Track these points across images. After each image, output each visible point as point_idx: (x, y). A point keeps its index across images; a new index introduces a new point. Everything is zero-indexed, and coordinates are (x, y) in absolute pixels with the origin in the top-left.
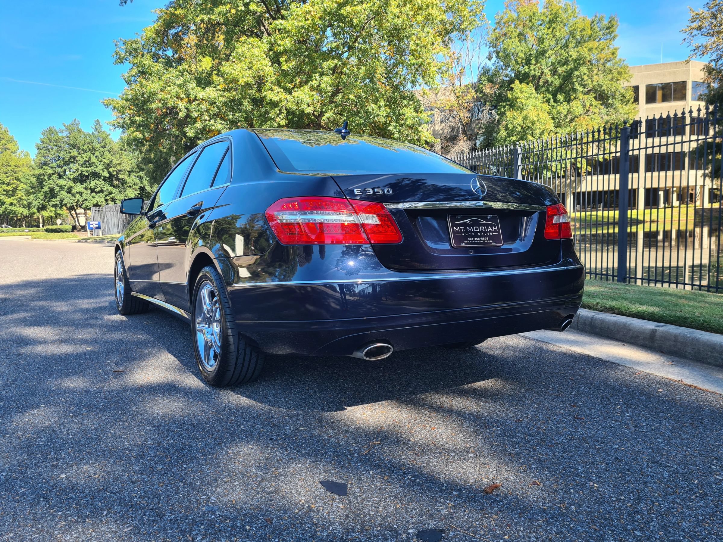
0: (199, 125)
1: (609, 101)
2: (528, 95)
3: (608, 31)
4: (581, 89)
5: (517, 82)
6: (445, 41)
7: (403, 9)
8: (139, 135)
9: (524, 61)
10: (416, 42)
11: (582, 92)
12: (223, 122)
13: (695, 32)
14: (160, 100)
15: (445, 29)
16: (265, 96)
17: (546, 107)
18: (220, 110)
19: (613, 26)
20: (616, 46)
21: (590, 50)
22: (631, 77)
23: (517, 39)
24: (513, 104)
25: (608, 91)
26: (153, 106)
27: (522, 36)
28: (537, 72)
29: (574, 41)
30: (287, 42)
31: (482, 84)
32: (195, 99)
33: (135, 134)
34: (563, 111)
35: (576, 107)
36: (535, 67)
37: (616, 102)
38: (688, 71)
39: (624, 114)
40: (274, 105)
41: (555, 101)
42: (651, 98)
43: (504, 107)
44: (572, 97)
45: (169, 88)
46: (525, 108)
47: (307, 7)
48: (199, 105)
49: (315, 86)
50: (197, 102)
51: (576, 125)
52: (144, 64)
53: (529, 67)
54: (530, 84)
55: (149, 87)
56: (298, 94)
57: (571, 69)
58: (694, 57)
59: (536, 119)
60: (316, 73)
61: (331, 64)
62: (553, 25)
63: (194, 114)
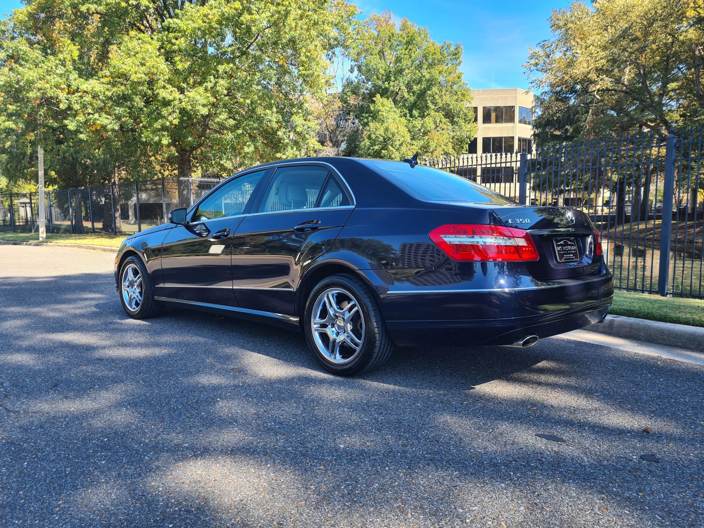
0: (81, 118)
1: (455, 120)
2: (388, 109)
3: (454, 57)
4: (433, 107)
5: (378, 96)
6: (329, 55)
7: (300, 23)
8: (10, 124)
9: (384, 77)
10: (307, 54)
11: (434, 109)
12: (109, 117)
13: (533, 68)
14: (39, 89)
15: (330, 44)
16: (158, 94)
17: (403, 120)
18: (105, 104)
19: (458, 53)
20: (461, 71)
21: (440, 73)
22: (472, 98)
23: (378, 56)
24: (375, 116)
25: (454, 110)
26: (31, 95)
27: (381, 53)
28: (395, 88)
29: (427, 63)
30: (183, 42)
31: (346, 94)
32: (77, 90)
33: (7, 124)
34: (418, 125)
35: (429, 122)
36: (394, 83)
37: (460, 121)
38: (516, 97)
39: (467, 131)
40: (166, 103)
41: (411, 116)
42: (487, 119)
43: (367, 118)
44: (426, 114)
45: (48, 77)
46: (385, 120)
47: (205, 10)
48: (81, 97)
49: (209, 88)
50: (79, 94)
51: (428, 139)
52: (21, 50)
53: (389, 83)
54: (390, 99)
55: (27, 75)
56: (192, 94)
57: (424, 88)
58: (532, 89)
59: (396, 131)
60: (210, 75)
61: (227, 68)
62: (410, 47)
63: (76, 107)
